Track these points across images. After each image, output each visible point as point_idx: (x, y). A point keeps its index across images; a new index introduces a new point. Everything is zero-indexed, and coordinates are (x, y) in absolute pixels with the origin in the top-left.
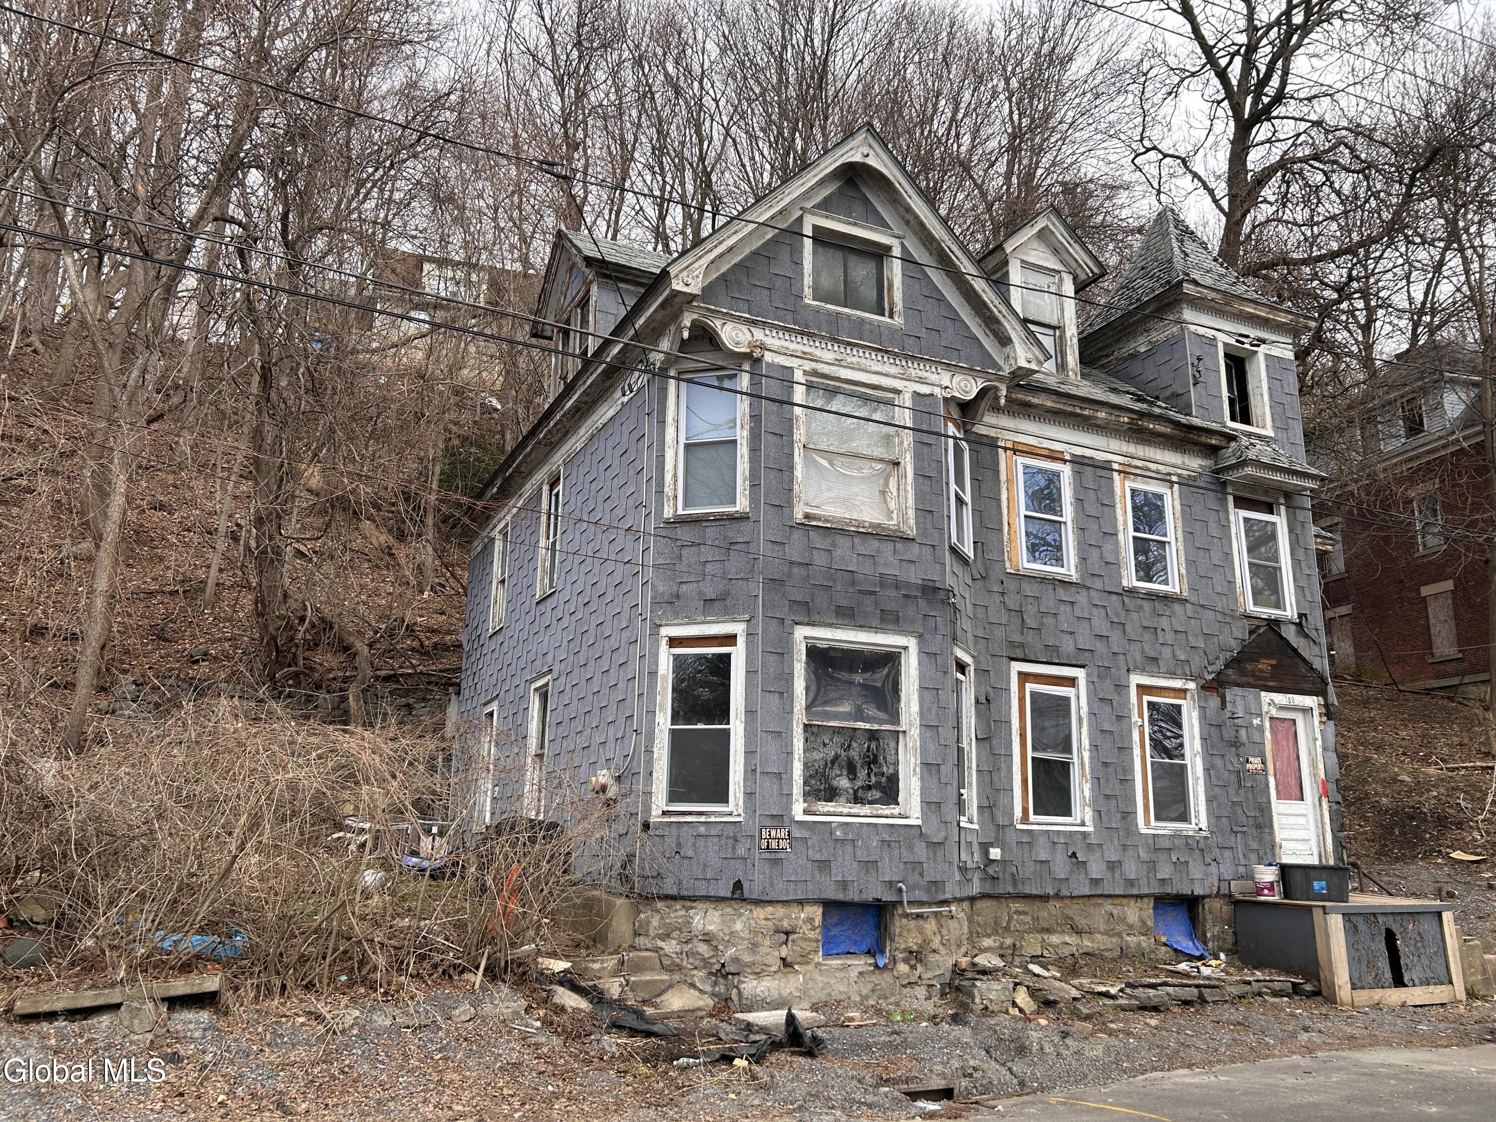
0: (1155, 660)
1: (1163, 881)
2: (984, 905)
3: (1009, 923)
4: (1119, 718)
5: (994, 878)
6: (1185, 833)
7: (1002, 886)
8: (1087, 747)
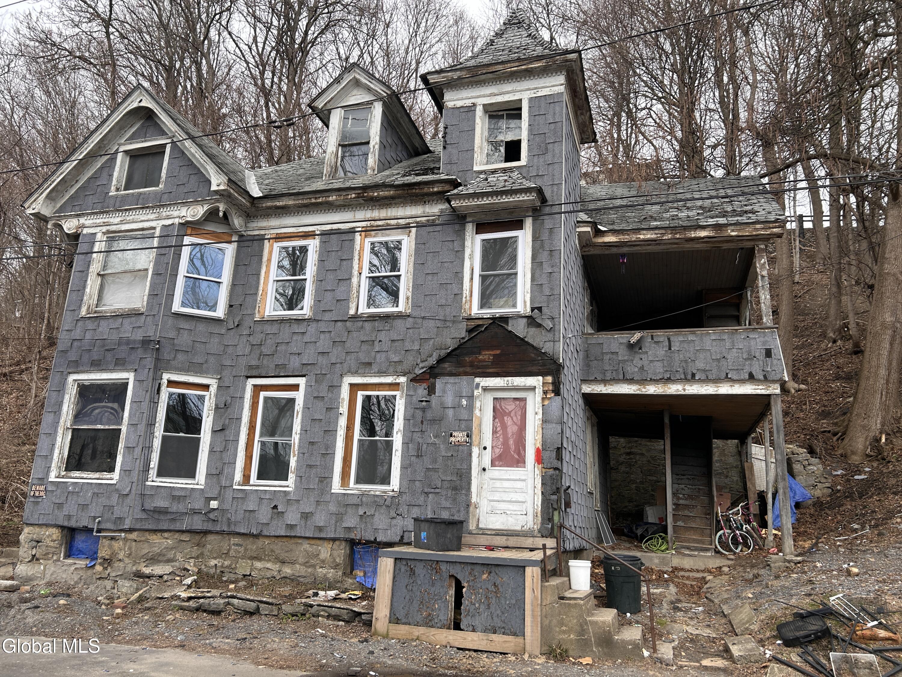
0: (370, 364)
1: (349, 529)
2: (213, 538)
3: (229, 550)
4: (329, 409)
5: (214, 520)
6: (372, 493)
7: (219, 526)
8: (299, 432)
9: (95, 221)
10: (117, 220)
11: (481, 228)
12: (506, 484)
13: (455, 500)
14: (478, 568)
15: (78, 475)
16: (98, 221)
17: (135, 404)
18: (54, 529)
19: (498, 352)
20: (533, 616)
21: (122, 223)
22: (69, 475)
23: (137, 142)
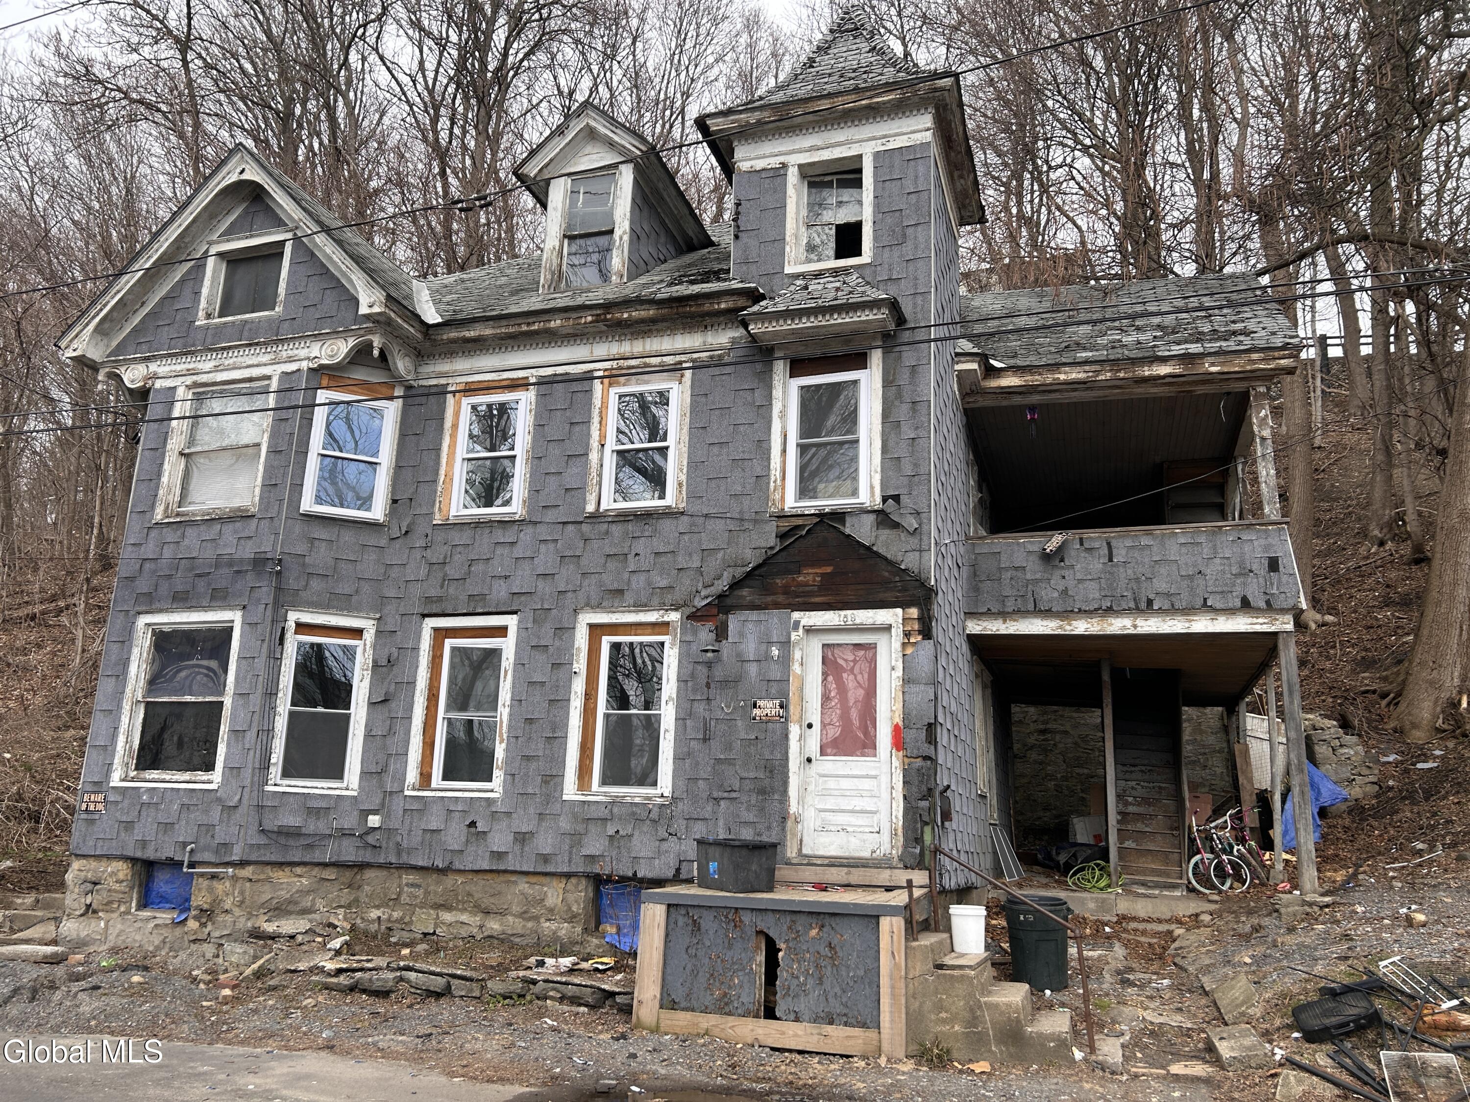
0: (620, 592)
1: (591, 858)
2: (373, 875)
3: (399, 894)
4: (556, 666)
5: (375, 847)
6: (629, 800)
7: (383, 856)
8: (508, 703)
9: (173, 368)
10: (208, 366)
11: (798, 368)
12: (845, 784)
13: (762, 810)
14: (802, 920)
15: (156, 777)
16: (178, 368)
17: (244, 662)
18: (121, 863)
19: (829, 569)
20: (893, 996)
21: (216, 369)
22: (142, 776)
23: (239, 239)
